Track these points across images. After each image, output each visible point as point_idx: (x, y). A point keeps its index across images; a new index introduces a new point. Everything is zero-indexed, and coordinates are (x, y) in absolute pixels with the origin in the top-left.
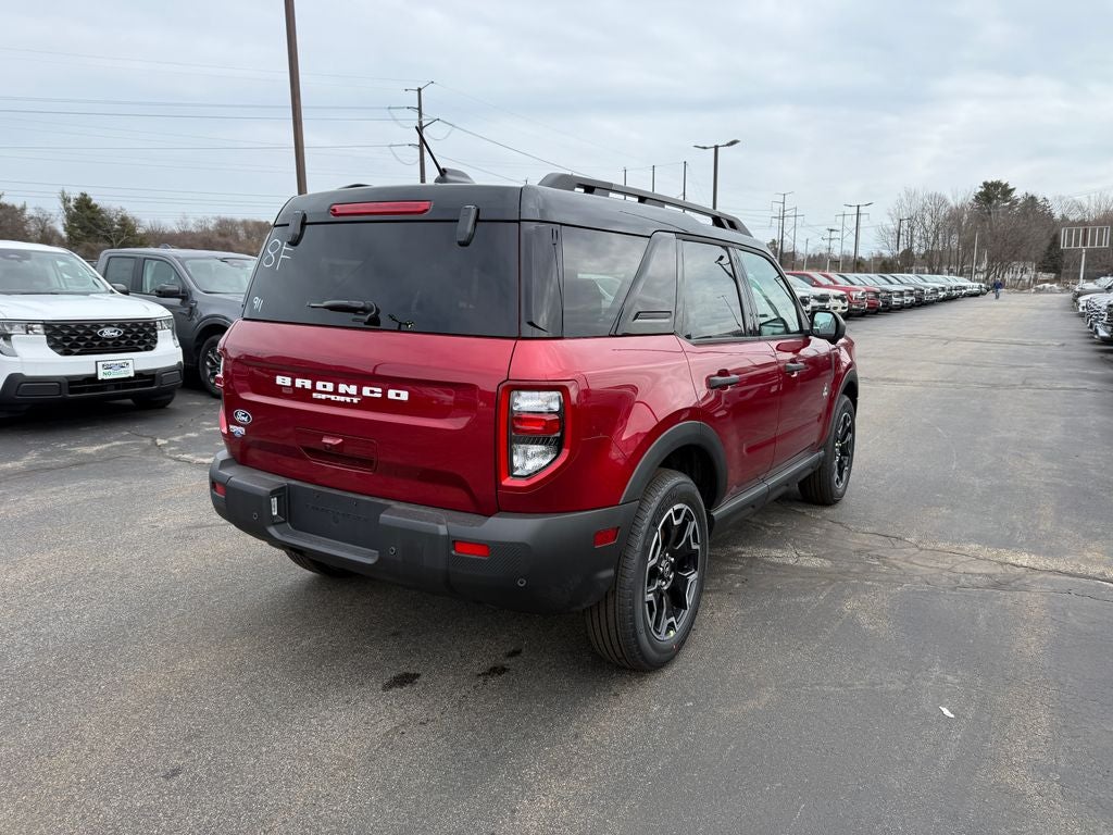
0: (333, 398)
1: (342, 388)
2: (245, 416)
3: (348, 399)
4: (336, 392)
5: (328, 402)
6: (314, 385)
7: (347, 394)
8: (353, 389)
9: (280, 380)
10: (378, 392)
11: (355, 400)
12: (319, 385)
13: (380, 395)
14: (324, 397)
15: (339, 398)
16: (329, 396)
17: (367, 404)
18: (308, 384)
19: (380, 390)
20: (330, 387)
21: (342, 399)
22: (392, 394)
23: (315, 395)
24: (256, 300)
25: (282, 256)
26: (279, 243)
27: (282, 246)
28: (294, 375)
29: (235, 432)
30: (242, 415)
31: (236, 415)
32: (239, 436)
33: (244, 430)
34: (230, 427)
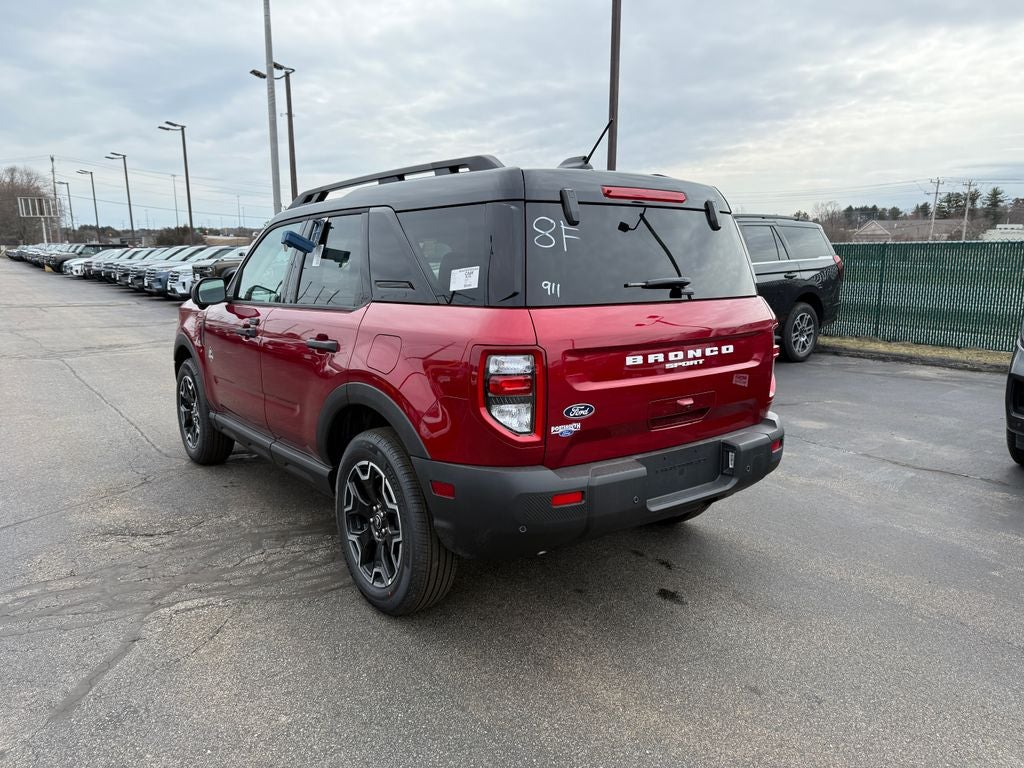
0: (683, 364)
1: (691, 354)
3: (696, 362)
4: (686, 358)
5: (679, 369)
6: (666, 357)
7: (695, 358)
8: (699, 353)
9: (629, 361)
10: (715, 351)
11: (701, 361)
12: (671, 356)
13: (716, 353)
14: (676, 365)
15: (688, 363)
16: (680, 364)
17: (709, 362)
18: (661, 357)
19: (716, 348)
20: (681, 355)
21: (691, 363)
22: (724, 350)
23: (668, 366)
24: (546, 285)
25: (565, 236)
26: (552, 221)
27: (558, 225)
28: (646, 352)
29: (562, 433)
30: (580, 410)
31: (568, 413)
32: (569, 434)
33: (579, 425)
34: (553, 429)
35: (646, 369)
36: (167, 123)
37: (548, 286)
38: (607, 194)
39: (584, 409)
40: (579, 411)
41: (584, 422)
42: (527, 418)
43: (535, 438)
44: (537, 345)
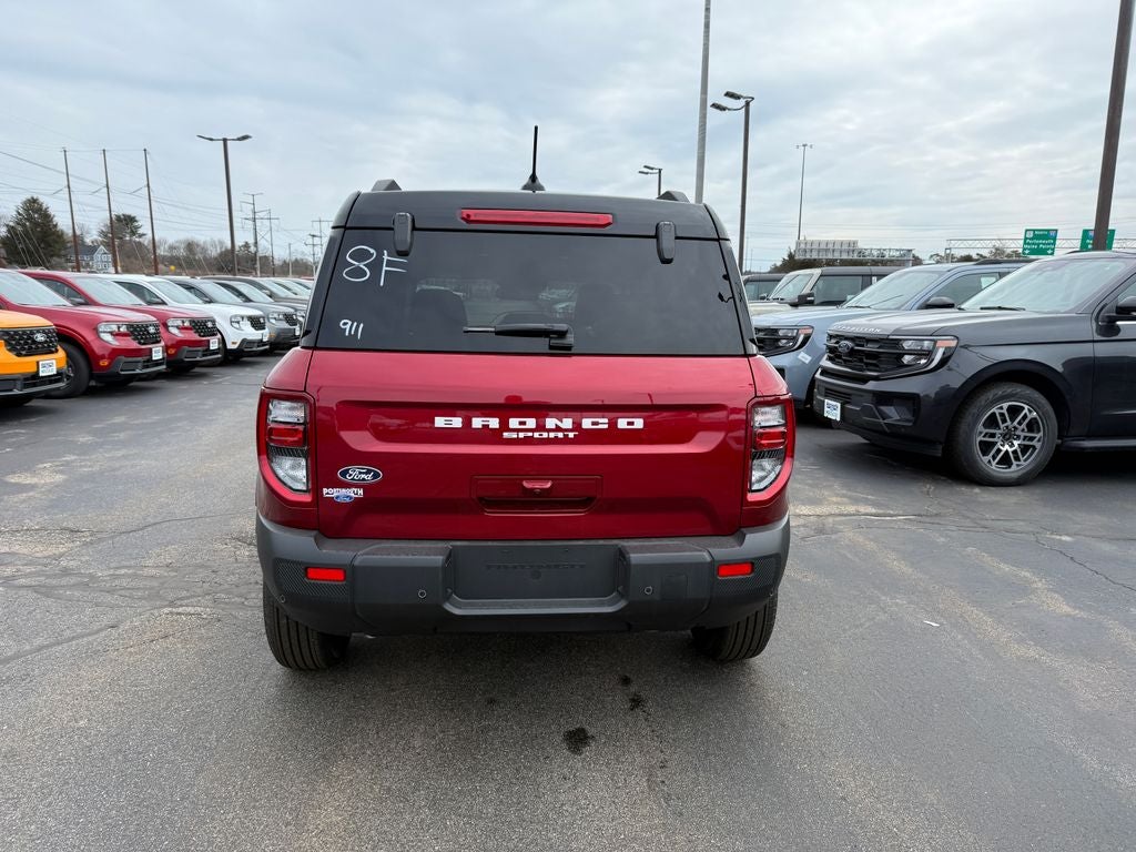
0: (536, 435)
1: (551, 422)
2: (368, 472)
3: (560, 435)
4: (541, 428)
5: (528, 441)
6: (504, 423)
7: (558, 429)
8: (567, 423)
9: (440, 422)
10: (603, 423)
11: (571, 435)
12: (514, 423)
13: (606, 426)
14: (521, 435)
15: (545, 435)
16: (530, 434)
17: (585, 437)
18: (494, 423)
19: (606, 420)
20: (532, 423)
21: (552, 435)
22: (622, 424)
23: (506, 435)
24: (345, 324)
25: (385, 268)
26: (372, 251)
27: (380, 255)
28: (469, 414)
29: (337, 497)
30: (360, 473)
31: (344, 474)
32: (348, 500)
33: (361, 492)
34: (325, 491)
35: (466, 434)
36: (645, 167)
37: (347, 326)
38: (467, 219)
39: (366, 473)
40: (356, 473)
41: (367, 488)
42: (302, 474)
43: (307, 498)
44: (305, 391)
